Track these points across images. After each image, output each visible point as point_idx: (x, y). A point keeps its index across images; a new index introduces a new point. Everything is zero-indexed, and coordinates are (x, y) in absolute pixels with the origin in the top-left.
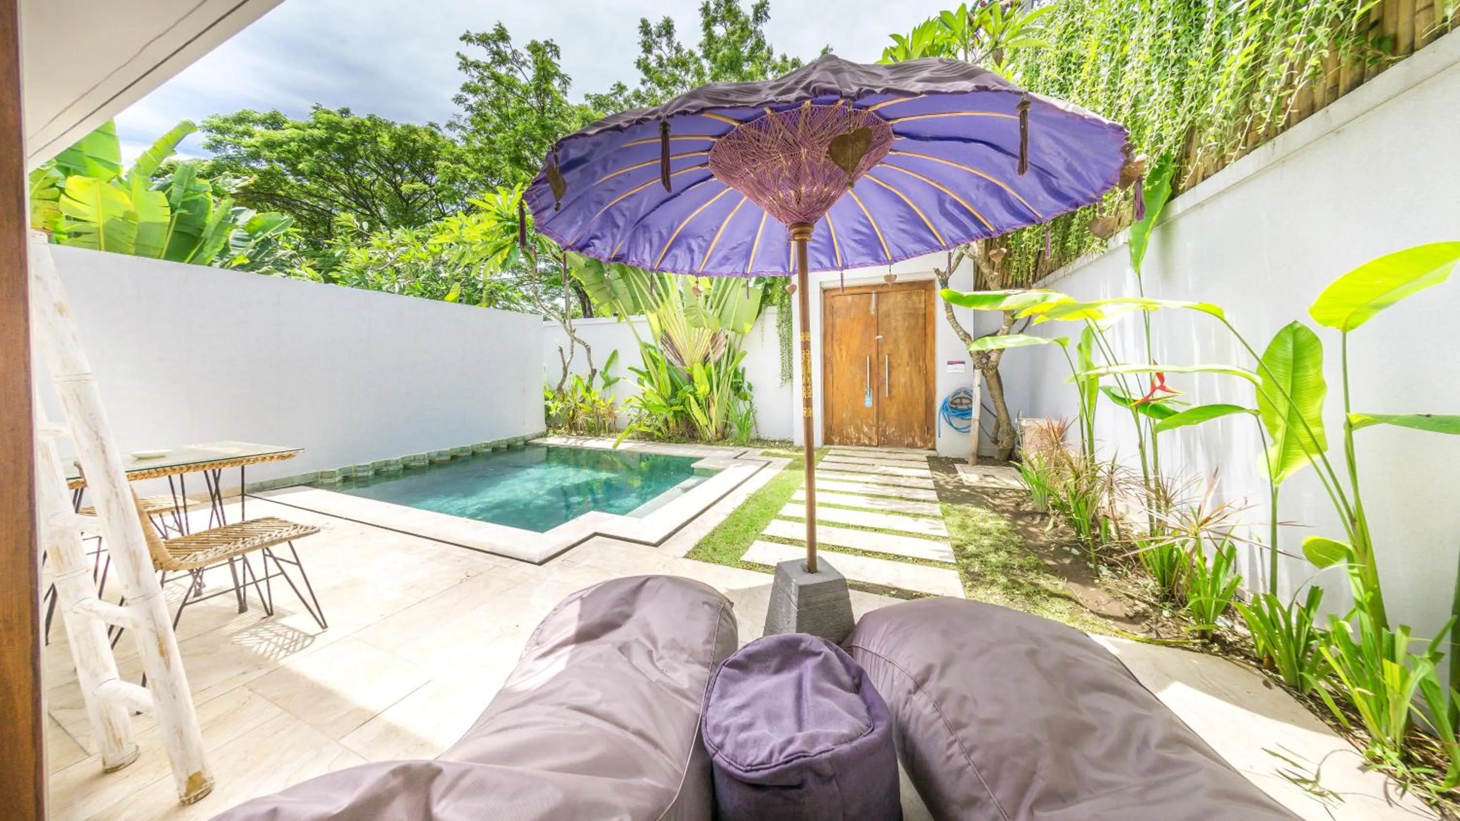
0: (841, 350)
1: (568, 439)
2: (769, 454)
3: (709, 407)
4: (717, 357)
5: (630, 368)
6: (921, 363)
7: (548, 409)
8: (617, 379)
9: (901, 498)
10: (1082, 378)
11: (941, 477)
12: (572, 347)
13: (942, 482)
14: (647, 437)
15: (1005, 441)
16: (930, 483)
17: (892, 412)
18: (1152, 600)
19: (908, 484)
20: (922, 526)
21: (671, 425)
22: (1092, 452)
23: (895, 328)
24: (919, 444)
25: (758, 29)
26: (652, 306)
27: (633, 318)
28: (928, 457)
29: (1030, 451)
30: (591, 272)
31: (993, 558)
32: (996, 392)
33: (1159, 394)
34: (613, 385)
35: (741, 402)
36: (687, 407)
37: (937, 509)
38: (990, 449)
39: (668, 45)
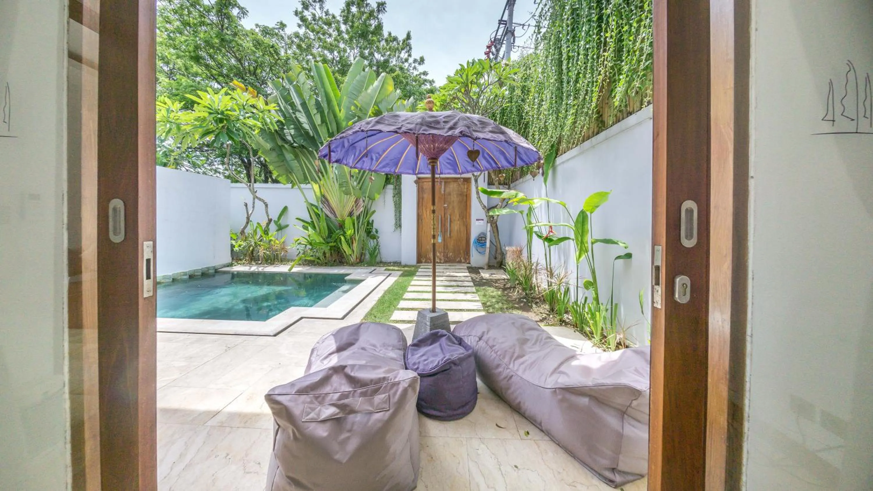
0: (426, 211)
1: (251, 267)
2: (389, 270)
3: (352, 243)
4: (358, 213)
5: (297, 219)
6: (465, 220)
7: (232, 246)
8: (287, 226)
9: (458, 286)
10: (528, 228)
11: (473, 276)
12: (254, 203)
13: (474, 278)
14: (311, 263)
15: (499, 257)
16: (469, 279)
17: (451, 244)
18: (548, 313)
19: (460, 280)
20: (469, 297)
21: (327, 255)
22: (531, 258)
23: (453, 201)
24: (463, 261)
25: (379, 17)
26: (316, 180)
27: (303, 186)
28: (467, 267)
29: (509, 261)
30: (274, 154)
31: (497, 306)
32: (496, 234)
33: (551, 234)
34: (283, 230)
35: (371, 240)
36: (339, 244)
37: (474, 289)
38: (494, 262)
39: (320, 8)
